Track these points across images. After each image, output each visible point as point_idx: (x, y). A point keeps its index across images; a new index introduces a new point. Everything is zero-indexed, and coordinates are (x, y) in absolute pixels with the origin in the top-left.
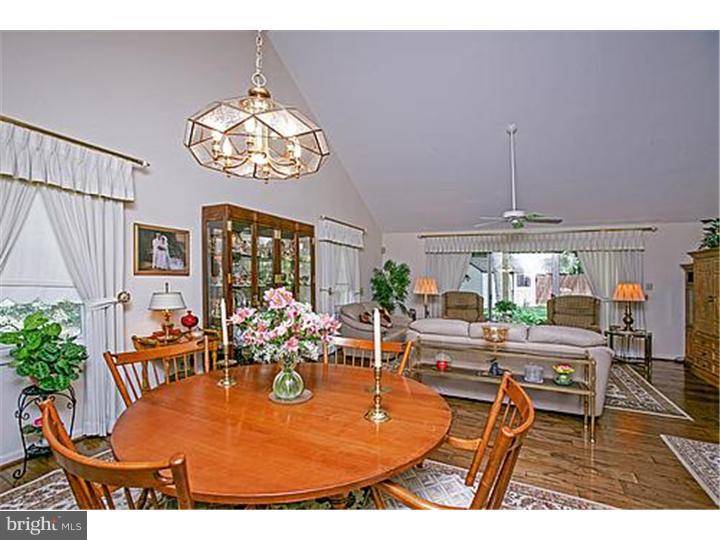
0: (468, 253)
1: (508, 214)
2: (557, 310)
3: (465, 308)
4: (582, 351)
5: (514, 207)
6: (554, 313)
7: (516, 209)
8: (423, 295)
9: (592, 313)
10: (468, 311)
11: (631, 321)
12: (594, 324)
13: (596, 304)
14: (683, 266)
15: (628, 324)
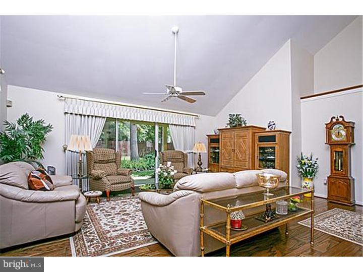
0: (104, 117)
5: (175, 84)
9: (182, 160)
10: (109, 164)
11: (201, 164)
12: (184, 167)
13: (184, 156)
14: (208, 136)
15: (200, 165)
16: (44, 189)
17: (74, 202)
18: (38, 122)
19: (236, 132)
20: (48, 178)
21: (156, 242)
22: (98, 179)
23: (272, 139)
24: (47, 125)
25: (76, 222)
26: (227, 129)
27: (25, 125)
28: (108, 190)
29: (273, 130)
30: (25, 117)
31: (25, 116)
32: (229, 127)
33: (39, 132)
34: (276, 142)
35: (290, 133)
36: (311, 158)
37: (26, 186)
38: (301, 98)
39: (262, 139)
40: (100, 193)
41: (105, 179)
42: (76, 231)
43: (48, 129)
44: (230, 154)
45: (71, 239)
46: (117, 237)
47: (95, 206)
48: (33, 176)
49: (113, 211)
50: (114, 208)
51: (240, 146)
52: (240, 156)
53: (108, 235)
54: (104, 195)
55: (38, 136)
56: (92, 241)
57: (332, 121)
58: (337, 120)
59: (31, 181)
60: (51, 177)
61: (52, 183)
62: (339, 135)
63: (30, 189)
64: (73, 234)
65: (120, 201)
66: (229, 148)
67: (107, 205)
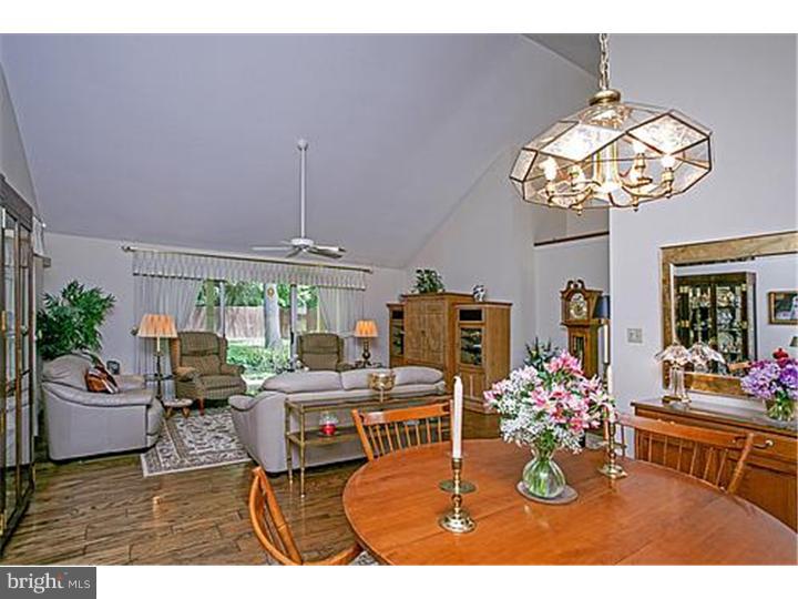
0: (199, 280)
1: (297, 242)
2: (305, 349)
3: (204, 353)
4: (434, 387)
5: (303, 234)
6: (303, 352)
7: (305, 237)
8: (155, 339)
9: (335, 350)
10: (206, 357)
11: (369, 355)
12: (339, 361)
13: (339, 341)
14: (388, 305)
15: (366, 358)
16: (107, 392)
17: (144, 407)
18: (93, 291)
19: (426, 303)
20: (110, 379)
21: (249, 460)
22: (187, 380)
23: (476, 315)
24: (105, 297)
25: (147, 434)
26: (415, 296)
27: (72, 297)
28: (201, 398)
29: (481, 300)
30: (73, 286)
31: (72, 284)
32: (417, 292)
33: (93, 307)
34: (483, 321)
35: (510, 305)
36: (549, 346)
37: (85, 387)
38: (536, 245)
39: (466, 315)
40: (189, 402)
41: (197, 382)
42: (149, 445)
43: (108, 303)
44: (418, 339)
45: (142, 456)
46: (201, 454)
47: (179, 422)
48: (92, 375)
49: (205, 427)
50: (208, 424)
51: (432, 327)
52: (432, 342)
53: (191, 452)
54: (196, 406)
55: (91, 313)
56: (168, 457)
57: (569, 288)
58: (576, 286)
59: (91, 381)
60: (114, 377)
61: (115, 385)
62: (579, 309)
63: (89, 390)
64: (144, 450)
65: (220, 416)
66: (418, 329)
67: (197, 419)
